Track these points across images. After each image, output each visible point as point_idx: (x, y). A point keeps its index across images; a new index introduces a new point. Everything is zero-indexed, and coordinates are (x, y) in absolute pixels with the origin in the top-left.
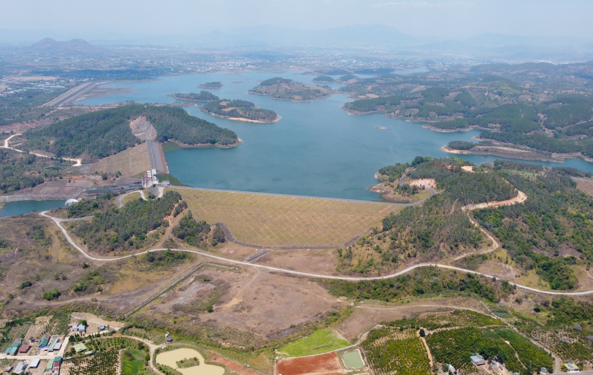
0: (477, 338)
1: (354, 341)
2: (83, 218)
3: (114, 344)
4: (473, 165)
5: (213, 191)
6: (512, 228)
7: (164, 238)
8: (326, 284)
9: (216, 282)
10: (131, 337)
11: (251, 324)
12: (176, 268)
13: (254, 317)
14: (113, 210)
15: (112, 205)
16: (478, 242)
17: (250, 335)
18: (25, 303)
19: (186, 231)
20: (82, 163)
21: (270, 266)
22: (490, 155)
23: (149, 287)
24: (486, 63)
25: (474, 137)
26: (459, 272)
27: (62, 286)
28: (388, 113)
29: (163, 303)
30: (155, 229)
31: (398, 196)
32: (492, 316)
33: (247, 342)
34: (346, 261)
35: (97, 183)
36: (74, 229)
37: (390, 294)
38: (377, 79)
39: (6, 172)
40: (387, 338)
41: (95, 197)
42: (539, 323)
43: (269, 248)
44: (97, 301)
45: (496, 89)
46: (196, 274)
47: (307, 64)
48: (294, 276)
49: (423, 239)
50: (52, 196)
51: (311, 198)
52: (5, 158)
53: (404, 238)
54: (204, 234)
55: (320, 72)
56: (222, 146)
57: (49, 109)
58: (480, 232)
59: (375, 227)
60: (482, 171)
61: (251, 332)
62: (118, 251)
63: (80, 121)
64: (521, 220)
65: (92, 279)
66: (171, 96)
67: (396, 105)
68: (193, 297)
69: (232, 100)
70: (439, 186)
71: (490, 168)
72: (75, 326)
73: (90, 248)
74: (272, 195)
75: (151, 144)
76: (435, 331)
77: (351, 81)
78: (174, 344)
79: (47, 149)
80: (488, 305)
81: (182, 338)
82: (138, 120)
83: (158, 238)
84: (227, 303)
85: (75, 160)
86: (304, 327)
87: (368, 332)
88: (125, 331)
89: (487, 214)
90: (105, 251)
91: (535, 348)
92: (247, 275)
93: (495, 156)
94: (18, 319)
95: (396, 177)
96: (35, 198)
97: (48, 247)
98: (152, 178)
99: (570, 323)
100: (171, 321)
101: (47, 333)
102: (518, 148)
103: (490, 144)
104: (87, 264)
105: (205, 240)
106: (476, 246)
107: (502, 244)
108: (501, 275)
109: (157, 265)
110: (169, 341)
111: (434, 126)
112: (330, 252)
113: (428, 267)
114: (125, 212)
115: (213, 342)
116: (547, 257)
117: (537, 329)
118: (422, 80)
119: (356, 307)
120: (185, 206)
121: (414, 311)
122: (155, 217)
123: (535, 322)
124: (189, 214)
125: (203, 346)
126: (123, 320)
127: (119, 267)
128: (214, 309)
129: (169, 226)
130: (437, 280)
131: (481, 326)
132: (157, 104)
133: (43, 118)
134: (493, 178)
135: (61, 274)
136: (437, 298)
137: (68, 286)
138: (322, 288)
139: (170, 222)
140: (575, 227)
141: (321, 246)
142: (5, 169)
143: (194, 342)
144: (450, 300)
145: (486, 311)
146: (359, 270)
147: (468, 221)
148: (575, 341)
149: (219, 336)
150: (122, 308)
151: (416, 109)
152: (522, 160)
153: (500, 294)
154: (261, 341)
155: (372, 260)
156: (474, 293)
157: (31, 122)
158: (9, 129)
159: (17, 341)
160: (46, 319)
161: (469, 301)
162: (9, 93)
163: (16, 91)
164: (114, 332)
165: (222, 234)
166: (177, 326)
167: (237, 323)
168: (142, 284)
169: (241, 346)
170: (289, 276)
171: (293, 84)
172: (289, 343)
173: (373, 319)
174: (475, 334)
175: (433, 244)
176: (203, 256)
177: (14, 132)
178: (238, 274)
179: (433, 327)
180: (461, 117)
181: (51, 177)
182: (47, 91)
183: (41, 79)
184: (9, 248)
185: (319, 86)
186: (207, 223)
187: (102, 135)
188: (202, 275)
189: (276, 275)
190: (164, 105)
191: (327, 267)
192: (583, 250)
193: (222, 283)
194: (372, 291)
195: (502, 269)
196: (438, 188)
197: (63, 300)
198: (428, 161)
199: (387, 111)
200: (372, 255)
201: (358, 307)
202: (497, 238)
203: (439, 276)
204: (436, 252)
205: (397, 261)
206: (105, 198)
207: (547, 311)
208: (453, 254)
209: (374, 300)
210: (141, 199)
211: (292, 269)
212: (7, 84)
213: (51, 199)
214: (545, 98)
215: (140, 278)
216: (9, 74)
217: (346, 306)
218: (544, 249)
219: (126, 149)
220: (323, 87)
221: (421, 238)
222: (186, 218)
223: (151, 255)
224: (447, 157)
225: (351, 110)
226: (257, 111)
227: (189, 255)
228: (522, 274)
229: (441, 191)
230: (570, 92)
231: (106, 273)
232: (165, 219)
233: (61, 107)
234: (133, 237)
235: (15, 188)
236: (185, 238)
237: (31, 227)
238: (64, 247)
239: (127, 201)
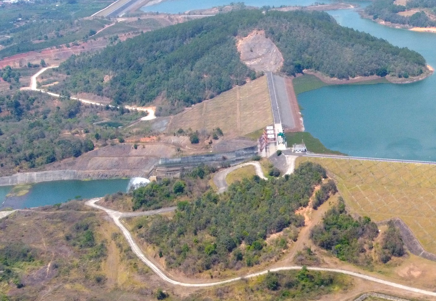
2: (158, 212)
5: (382, 162)
7: (297, 247)
14: (209, 196)
15: (207, 188)
19: (334, 234)
20: (156, 115)
30: (281, 230)
35: (181, 149)
36: (143, 230)
39: (34, 131)
41: (178, 175)
50: (106, 172)
52: (31, 107)
54: (367, 241)
56: (399, 80)
57: (102, 22)
62: (216, 270)
63: (153, 41)
73: (169, 264)
75: (274, 79)
79: (99, 91)
82: (252, 36)
83: (286, 247)
85: (144, 109)
90: (194, 269)
96: (79, 176)
97: (101, 261)
98: (275, 139)
104: (164, 291)
105: (368, 251)
109: (284, 295)
114: (229, 200)
120: (333, 190)
122: (281, 210)
124: (340, 203)
127: (218, 299)
129: (304, 226)
132: (285, 7)
133: (92, 38)
139: (307, 219)
142: (32, 126)
157: (74, 45)
158: (38, 58)
165: (398, 241)
176: (365, 280)
177: (46, 63)
181: (106, 140)
184: (37, 262)
186: (373, 220)
187: (190, 65)
206: (194, 175)
210: (257, 178)
213: (106, 178)
219: (231, 88)
222: (334, 211)
223: (274, 278)
227: (340, 278)
232: (297, 213)
233: (123, 17)
234: (243, 245)
235: (48, 158)
236: (334, 248)
237: (73, 225)
238: (126, 261)
239: (232, 181)
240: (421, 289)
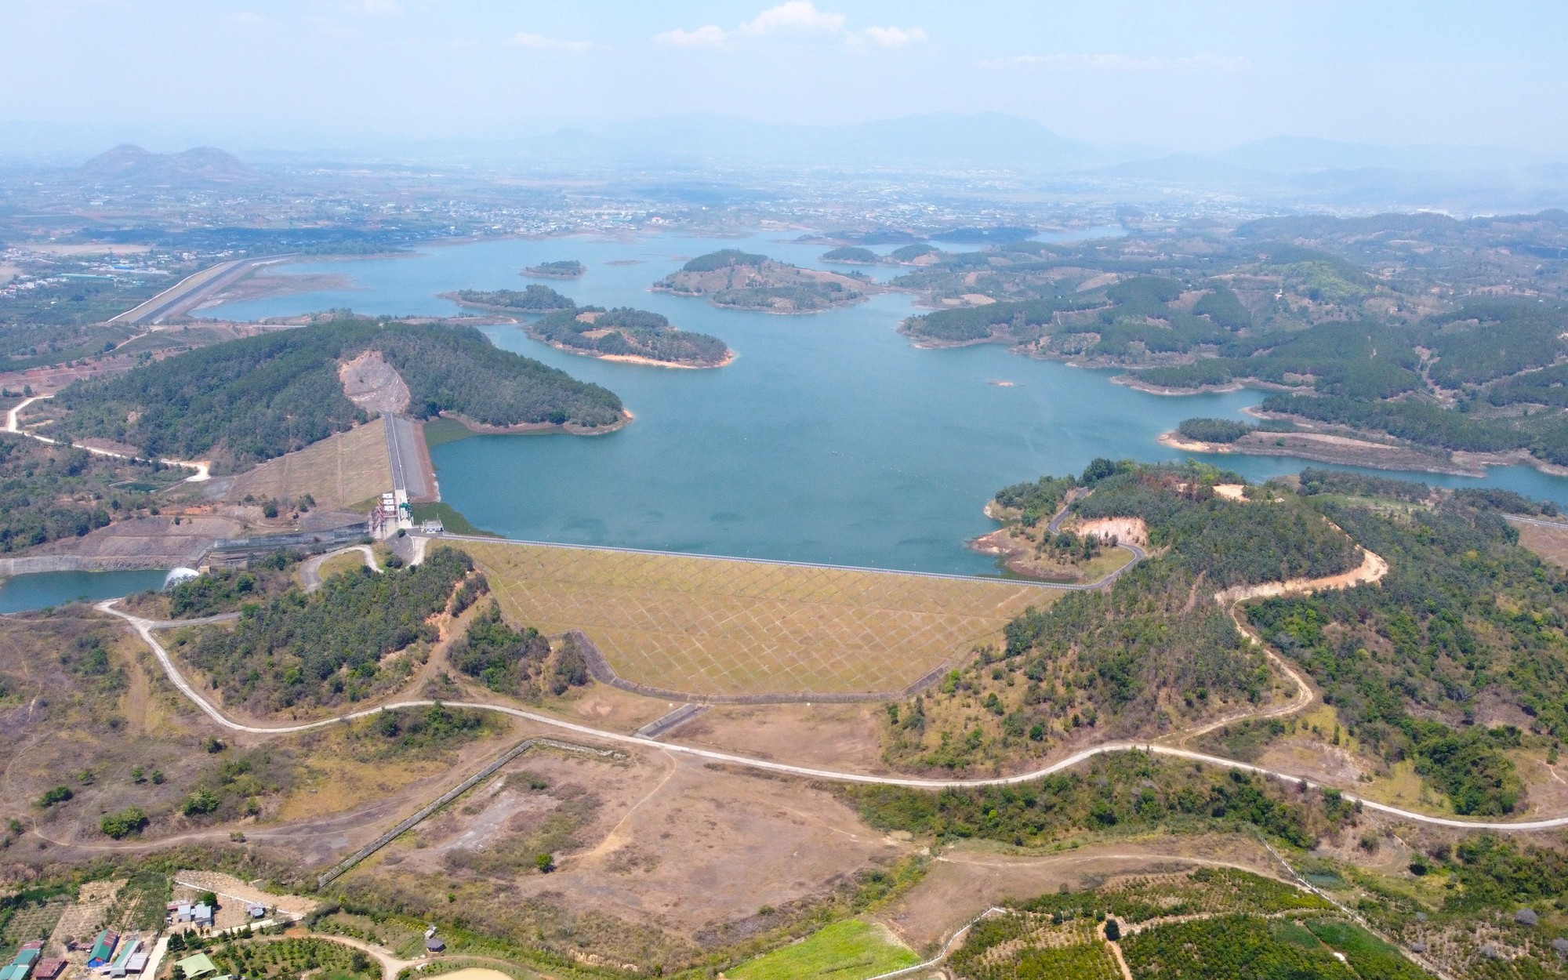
0: (1259, 944)
1: (931, 950)
2: (212, 620)
3: (287, 956)
4: (1244, 483)
5: (556, 547)
6: (1349, 649)
7: (427, 673)
8: (857, 797)
9: (562, 792)
10: (335, 938)
11: (655, 903)
12: (458, 752)
13: (662, 884)
14: (292, 597)
15: (290, 584)
16: (1258, 687)
17: (652, 932)
18: (52, 844)
19: (484, 653)
20: (211, 473)
21: (708, 748)
22: (1288, 456)
23: (384, 803)
24: (1276, 215)
25: (1247, 409)
26: (1210, 766)
27: (152, 800)
28: (1021, 343)
29: (421, 846)
30: (402, 648)
31: (1046, 563)
32: (1298, 885)
33: (645, 953)
34: (909, 736)
35: (250, 525)
36: (187, 648)
37: (1025, 825)
38: (990, 255)
39: (11, 496)
40: (1020, 944)
41: (244, 564)
42: (1425, 904)
43: (705, 699)
44: (244, 841)
45: (1304, 283)
46: (509, 770)
47: (806, 217)
48: (768, 775)
49: (1112, 678)
50: (130, 560)
51: (816, 568)
52: (7, 457)
53: (1062, 674)
54: (532, 663)
55: (842, 236)
56: (583, 430)
57: (126, 331)
58: (1263, 661)
59: (986, 646)
60: (1269, 498)
61: (655, 926)
62: (302, 707)
63: (208, 363)
64: (1374, 629)
65: (232, 781)
66: (447, 298)
67: (1039, 324)
68: (500, 830)
69: (609, 309)
70: (1155, 536)
71: (1290, 491)
72: (184, 909)
73: (228, 698)
74: (712, 558)
75: (395, 424)
76: (1147, 924)
77: (923, 261)
78: (448, 958)
79: (120, 437)
80: (1288, 857)
81: (470, 940)
82: (362, 359)
83: (410, 673)
84: (591, 847)
85: (192, 465)
86: (798, 912)
87: (967, 928)
88: (319, 921)
89: (1284, 612)
90: (267, 707)
91: (1413, 972)
92: (645, 772)
93: (1303, 459)
94: (33, 888)
95: (1040, 512)
96: (85, 566)
97: (118, 696)
98: (395, 513)
99: (1507, 906)
100: (441, 896)
101: (110, 928)
102: (1364, 438)
103: (1288, 427)
104: (219, 741)
105: (534, 677)
106: (1253, 698)
107: (1322, 692)
108: (1320, 775)
109: (406, 744)
110: (434, 950)
111: (1141, 378)
112: (865, 713)
113: (1126, 753)
114: (322, 602)
115: (552, 953)
116: (1444, 727)
117: (1419, 921)
118: (1110, 258)
119: (935, 860)
120: (483, 589)
121: (1091, 872)
122: (403, 617)
123: (1414, 902)
124: (493, 608)
125: (527, 963)
126: (315, 891)
127: (305, 750)
128: (556, 863)
129: (438, 641)
130: (1151, 787)
131: (1269, 911)
132: (414, 317)
133: (110, 354)
134: (1299, 517)
135: (151, 767)
136: (1151, 836)
137: (169, 801)
138: (845, 808)
139: (442, 630)
140: (1515, 648)
141: (841, 696)
142: (8, 488)
143: (501, 953)
144: (1185, 841)
145: (1282, 872)
146: (944, 759)
147: (1234, 631)
148: (1521, 953)
149: (571, 935)
150: (311, 859)
151: (1092, 334)
152: (1374, 469)
153: (1320, 827)
154: (680, 949)
155: (977, 734)
156: (1249, 824)
157: (80, 363)
158: (19, 383)
159: (30, 949)
160: (109, 889)
161: (1237, 843)
162: (22, 287)
163: (42, 282)
164: (289, 924)
165: (579, 663)
166: (457, 909)
167: (618, 901)
168: (365, 794)
169: (628, 962)
170: (757, 775)
171: (769, 266)
172: (757, 957)
173: (980, 891)
174: (1252, 932)
175: (1140, 690)
176: (528, 720)
177: (33, 390)
178: (622, 769)
179: (1140, 914)
180: (1213, 356)
181: (130, 510)
182: (122, 282)
183: (107, 251)
184: (14, 697)
185: (837, 273)
186: (541, 633)
187: (265, 400)
188: (524, 773)
189: (723, 774)
190: (429, 321)
191: (858, 752)
192: (1538, 709)
193: (577, 794)
194: (979, 816)
195: (1324, 759)
196: (1152, 542)
197: (154, 838)
198: (1125, 471)
199: (1017, 339)
200: (976, 719)
201: (941, 859)
202: (1309, 677)
203: (1155, 778)
204: (1148, 714)
205: (1044, 737)
206: (270, 565)
207: (1446, 872)
208: (1194, 719)
209: (983, 841)
210: (367, 570)
211: (764, 756)
212: (18, 264)
213: (129, 569)
214: (1433, 307)
215: (360, 780)
216: (24, 238)
217: (908, 856)
218: (1433, 707)
219: (329, 435)
220: (847, 275)
221: (1109, 674)
222: (484, 620)
223: (391, 718)
224: (1176, 461)
225: (921, 336)
226: (675, 337)
227: (491, 718)
228: (1378, 774)
229: (1160, 552)
230: (1498, 290)
231: (270, 766)
232: (428, 621)
233: (160, 324)
234: (345, 670)
235: (34, 537)
236: (482, 673)
237: (74, 640)
238: (159, 695)
239: (328, 574)
240: (612, 732)
